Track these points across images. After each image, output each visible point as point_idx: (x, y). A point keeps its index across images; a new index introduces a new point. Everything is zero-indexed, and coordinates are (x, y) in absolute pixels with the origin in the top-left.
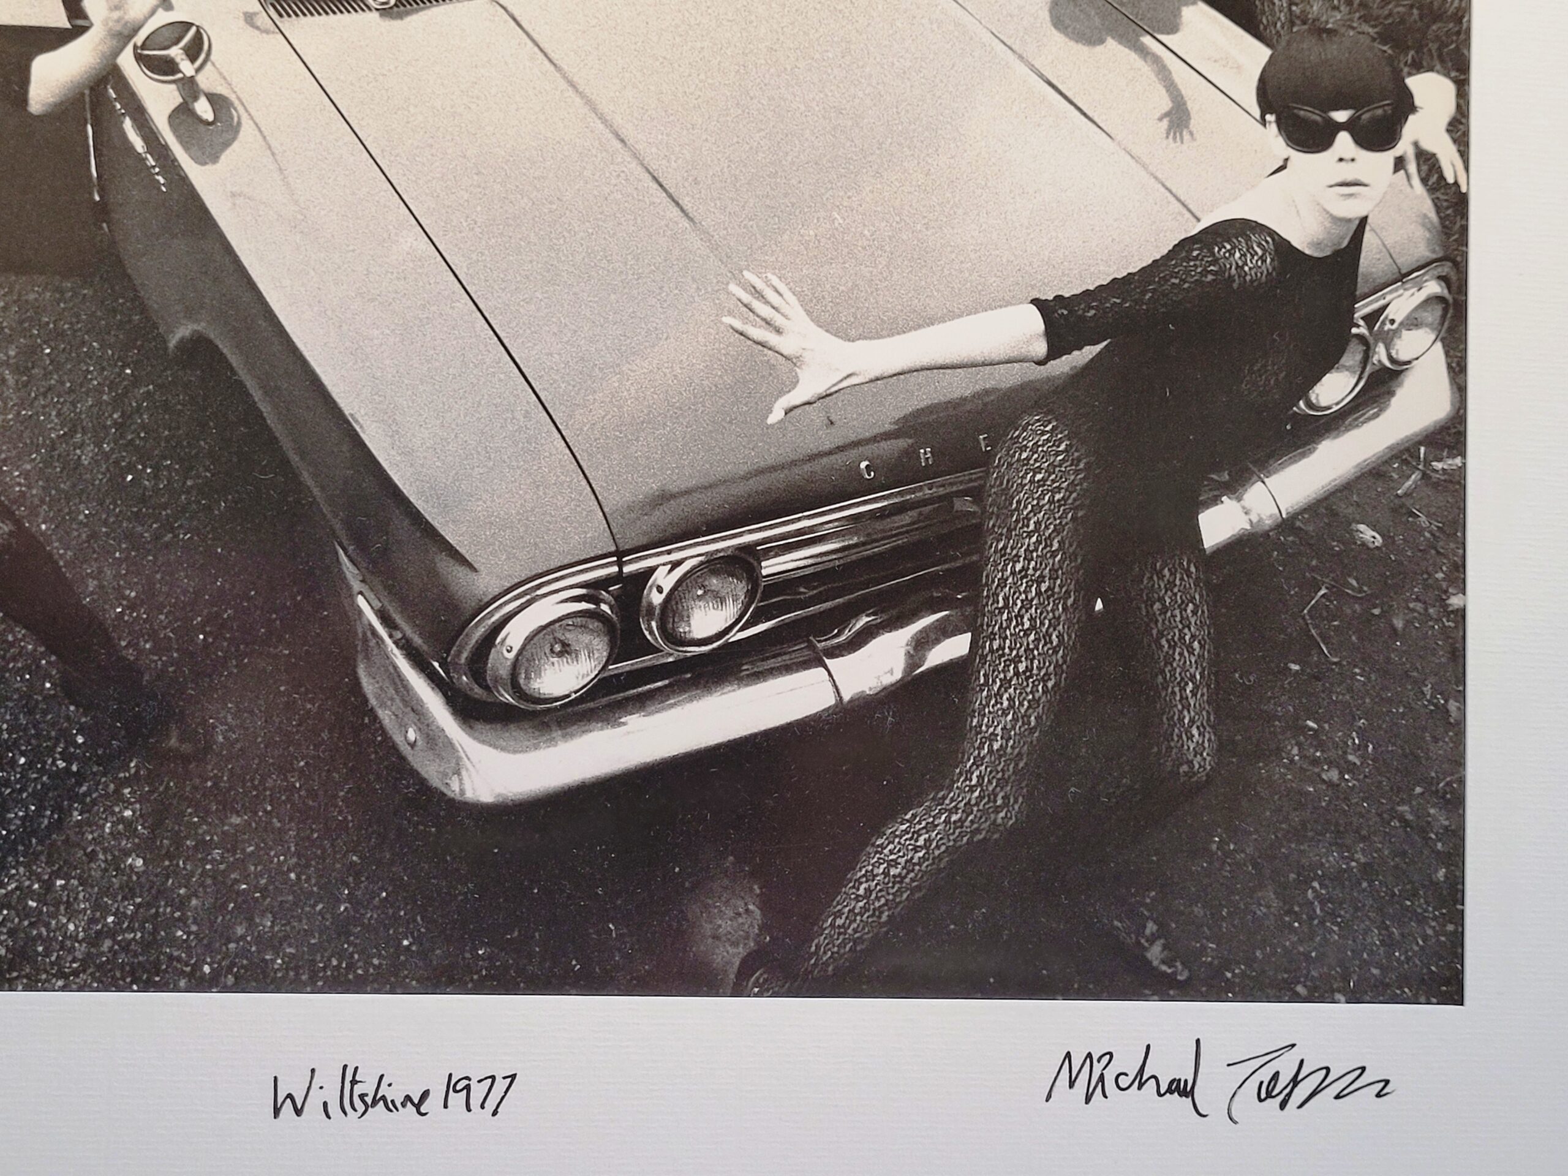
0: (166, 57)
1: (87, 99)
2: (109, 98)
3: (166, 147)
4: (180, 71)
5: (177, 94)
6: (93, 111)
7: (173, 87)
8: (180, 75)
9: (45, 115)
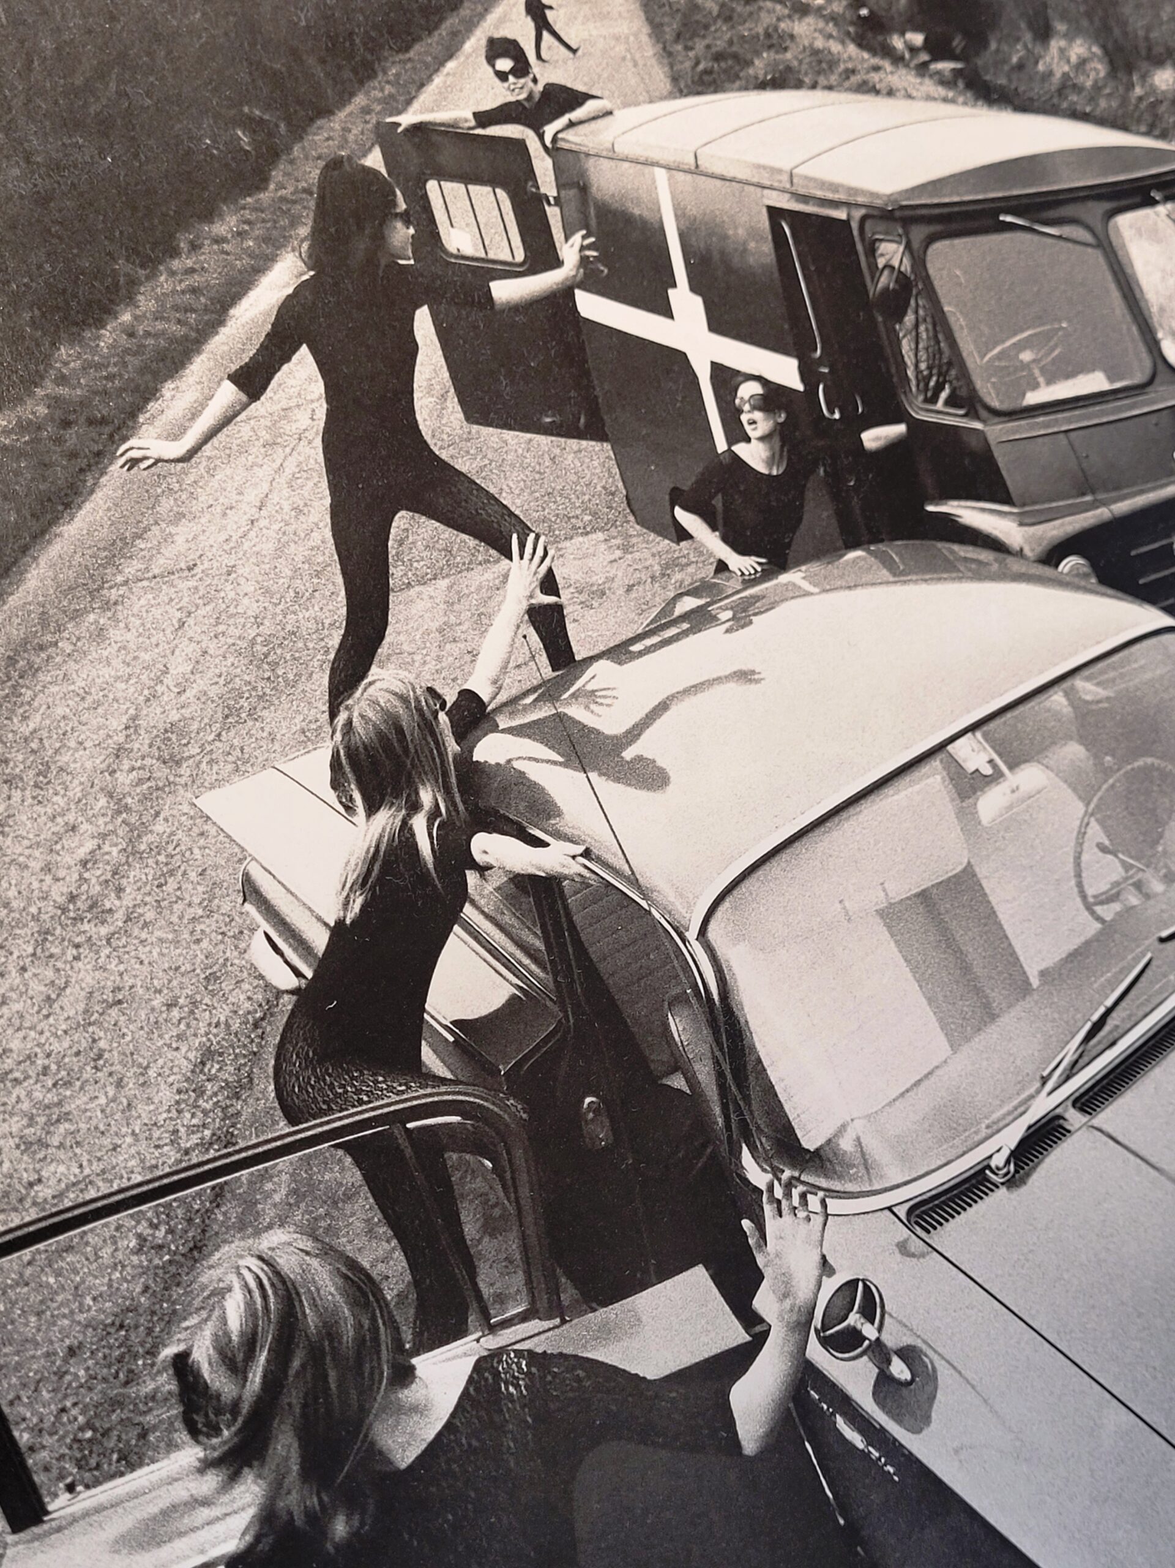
0: (848, 1327)
1: (794, 1414)
2: (813, 1400)
3: (883, 1430)
4: (865, 1338)
5: (871, 1365)
6: (804, 1425)
7: (865, 1358)
8: (867, 1343)
9: (762, 1452)
